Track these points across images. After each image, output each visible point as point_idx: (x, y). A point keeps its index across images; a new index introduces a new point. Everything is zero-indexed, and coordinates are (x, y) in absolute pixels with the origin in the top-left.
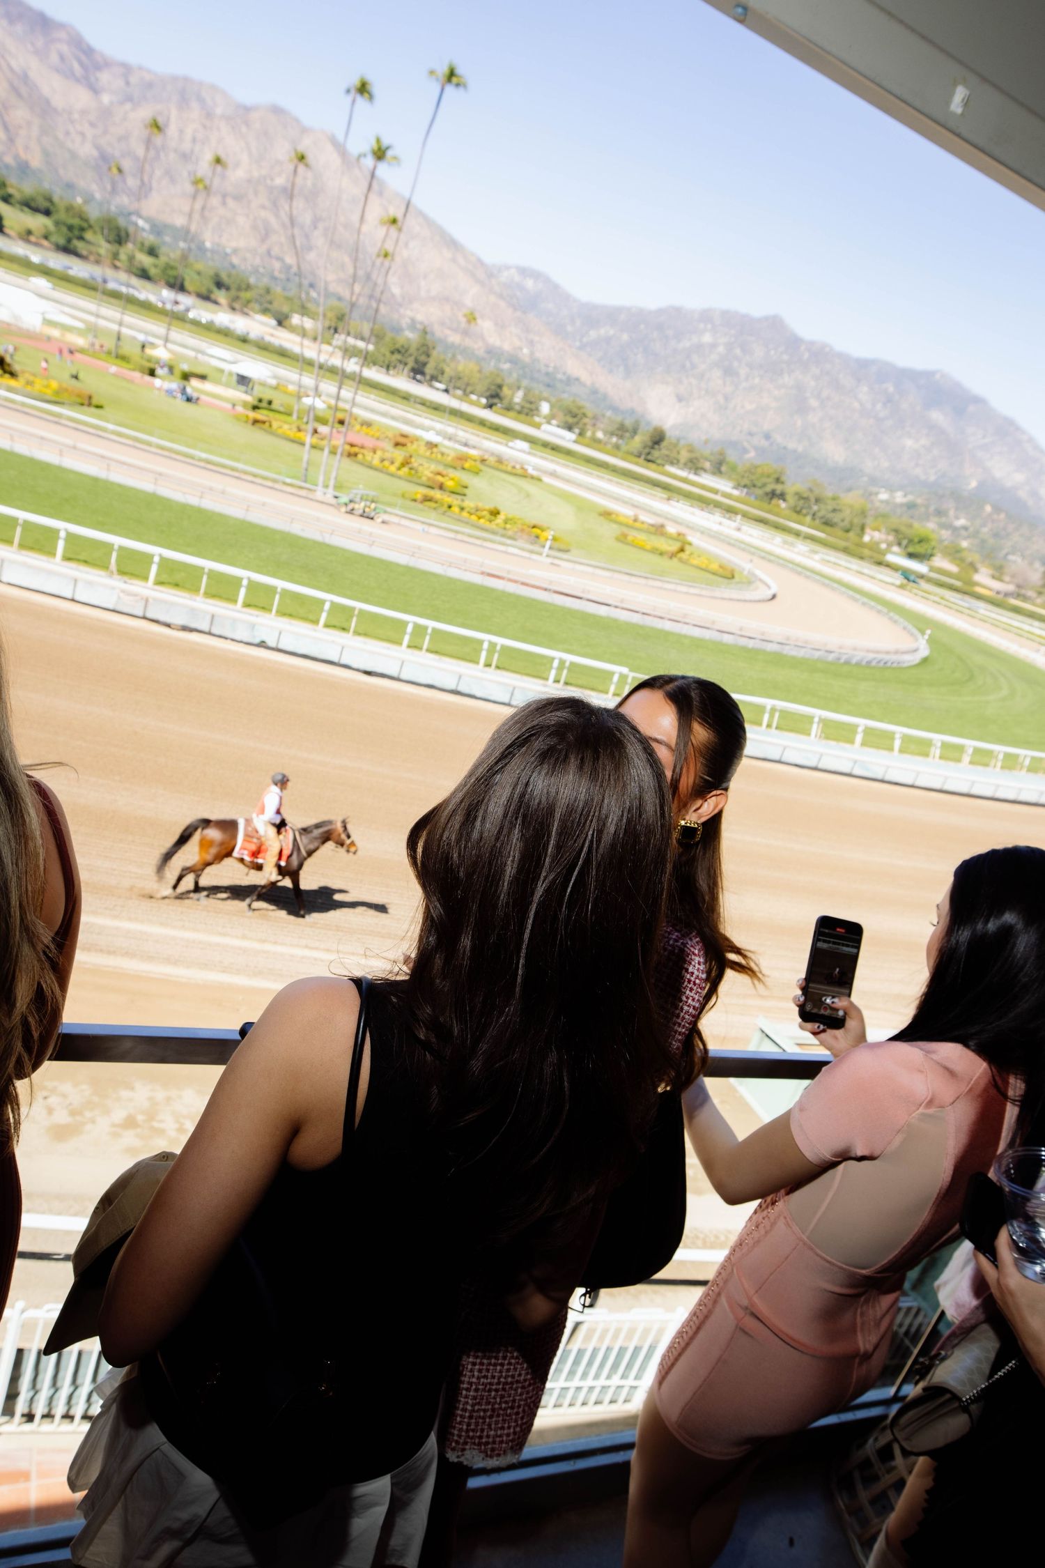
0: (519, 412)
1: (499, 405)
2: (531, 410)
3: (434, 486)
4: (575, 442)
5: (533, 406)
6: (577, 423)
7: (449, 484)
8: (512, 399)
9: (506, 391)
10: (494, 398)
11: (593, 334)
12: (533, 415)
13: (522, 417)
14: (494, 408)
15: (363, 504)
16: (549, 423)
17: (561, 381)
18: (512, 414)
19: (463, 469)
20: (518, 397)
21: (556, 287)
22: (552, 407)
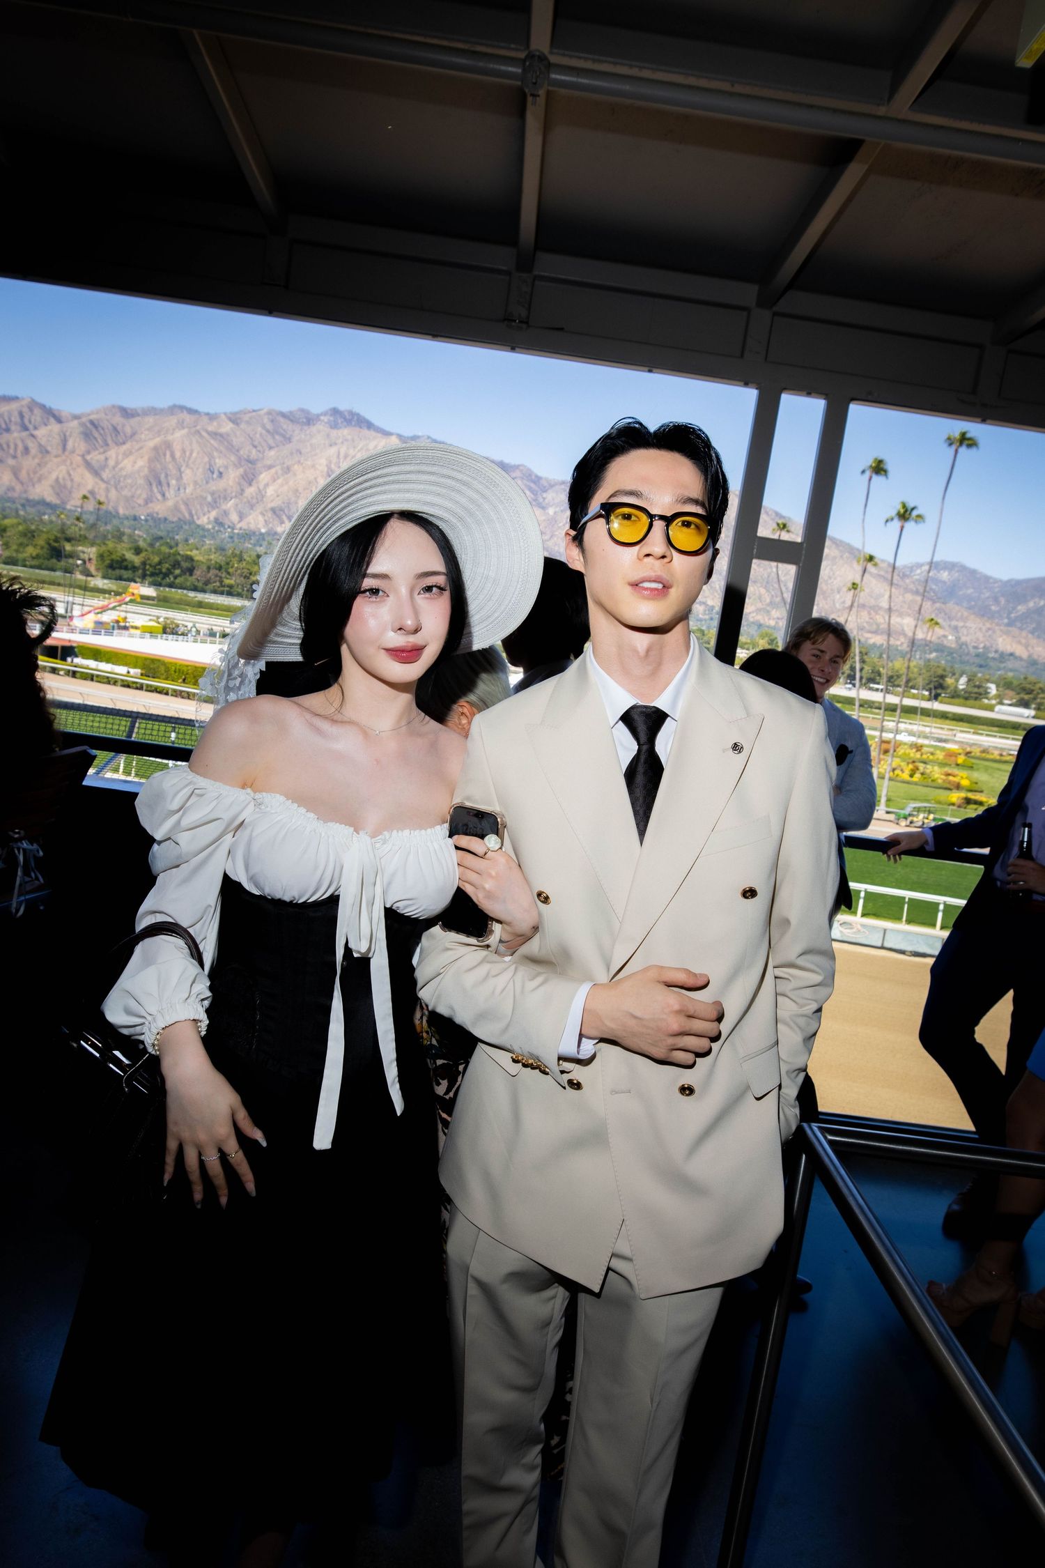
0: (966, 699)
1: (943, 695)
2: (980, 694)
3: (952, 787)
4: (1034, 717)
5: (981, 690)
6: (1035, 699)
7: (965, 783)
8: (956, 687)
9: (949, 681)
10: (937, 688)
11: (1021, 608)
12: (981, 699)
13: (971, 702)
14: (940, 698)
15: (921, 816)
16: (1001, 703)
17: (994, 659)
18: (956, 701)
19: (958, 765)
20: (962, 683)
21: (973, 572)
22: (998, 686)
